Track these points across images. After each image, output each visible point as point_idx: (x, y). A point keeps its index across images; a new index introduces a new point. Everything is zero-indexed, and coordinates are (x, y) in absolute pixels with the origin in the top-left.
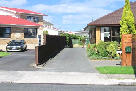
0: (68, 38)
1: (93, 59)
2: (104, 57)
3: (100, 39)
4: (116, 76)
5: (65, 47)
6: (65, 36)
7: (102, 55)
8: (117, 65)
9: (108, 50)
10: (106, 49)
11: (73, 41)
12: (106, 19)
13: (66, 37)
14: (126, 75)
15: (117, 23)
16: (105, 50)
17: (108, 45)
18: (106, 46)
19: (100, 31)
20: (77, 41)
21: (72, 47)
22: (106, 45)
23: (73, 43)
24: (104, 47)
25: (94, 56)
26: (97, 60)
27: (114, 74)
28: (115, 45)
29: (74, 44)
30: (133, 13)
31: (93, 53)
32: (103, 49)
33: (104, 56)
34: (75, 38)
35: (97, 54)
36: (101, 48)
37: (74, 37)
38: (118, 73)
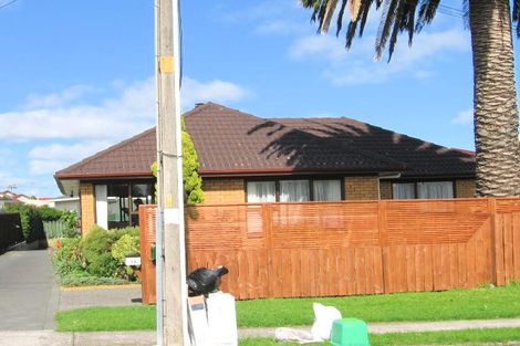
0: (24, 219)
1: (67, 284)
2: (103, 278)
3: (96, 222)
4: (101, 337)
5: (12, 250)
6: (16, 211)
7: (97, 272)
8: (134, 301)
9: (114, 254)
10: (110, 251)
11: (48, 226)
12: (111, 159)
13: (17, 215)
14: (136, 332)
15: (145, 171)
16: (106, 254)
17: (116, 239)
18: (110, 243)
19: (95, 196)
20: (60, 226)
21: (44, 246)
22: (108, 240)
23: (47, 235)
24: (103, 245)
25: (74, 276)
26: (81, 288)
27: (98, 330)
28: (137, 238)
29: (50, 238)
30: (192, 139)
31: (71, 268)
32: (100, 252)
33: (104, 274)
34: (54, 218)
35: (84, 269)
36: (93, 250)
37: (51, 214)
38: (112, 329)
